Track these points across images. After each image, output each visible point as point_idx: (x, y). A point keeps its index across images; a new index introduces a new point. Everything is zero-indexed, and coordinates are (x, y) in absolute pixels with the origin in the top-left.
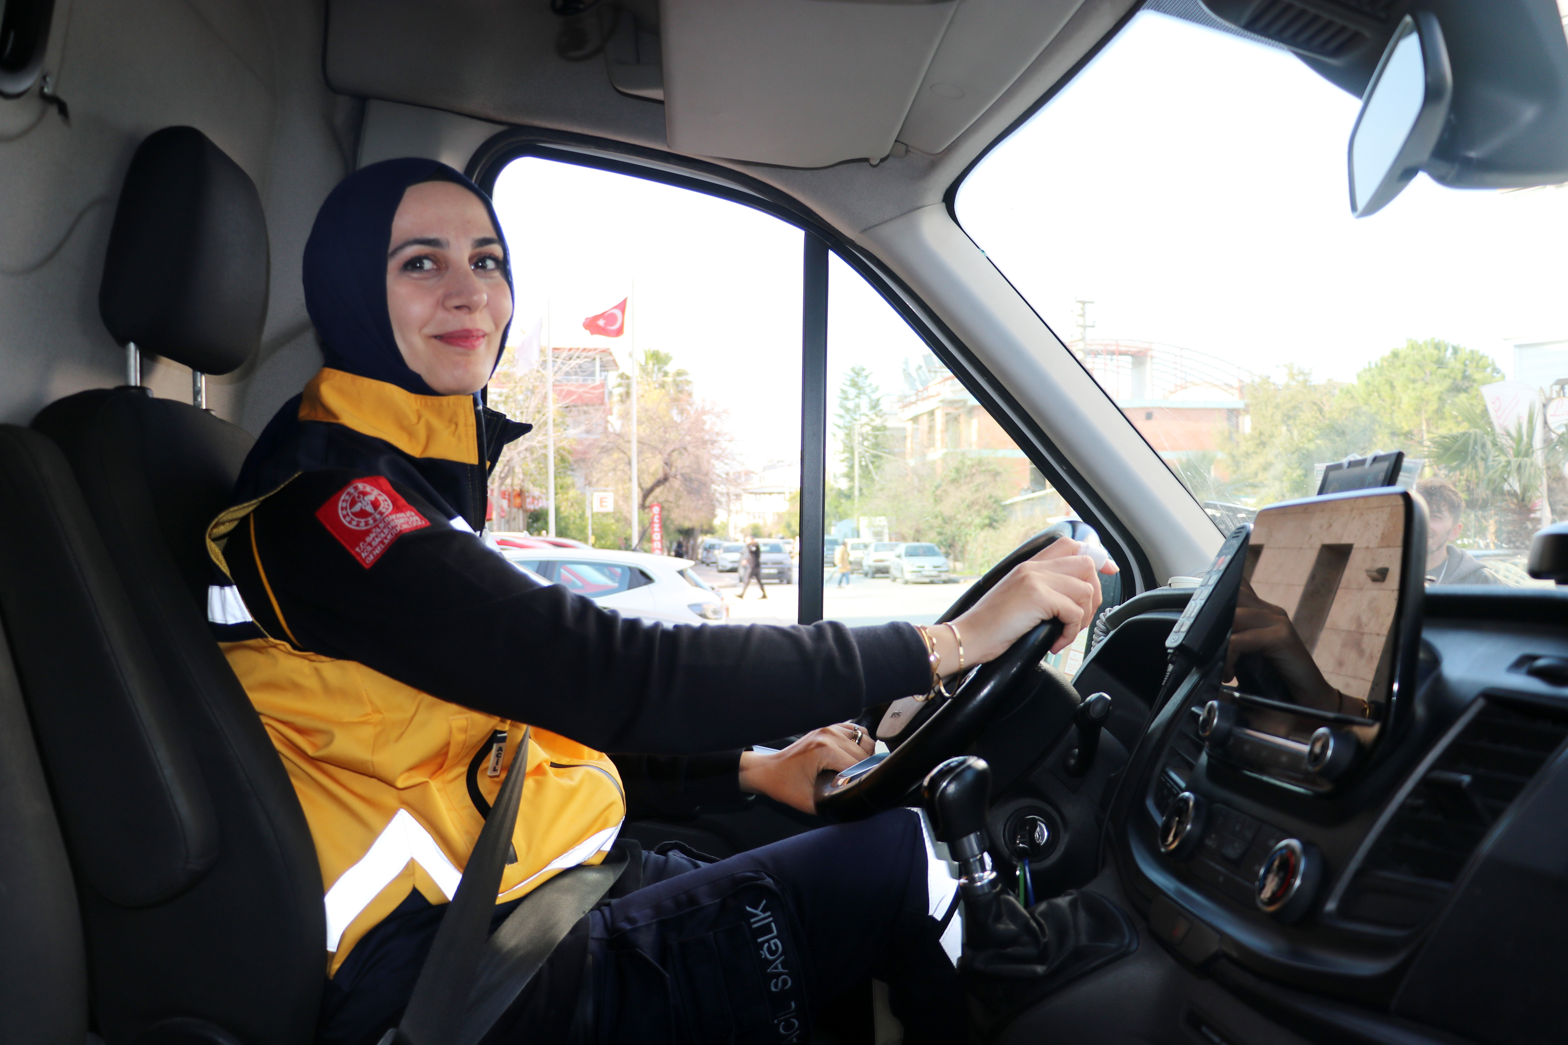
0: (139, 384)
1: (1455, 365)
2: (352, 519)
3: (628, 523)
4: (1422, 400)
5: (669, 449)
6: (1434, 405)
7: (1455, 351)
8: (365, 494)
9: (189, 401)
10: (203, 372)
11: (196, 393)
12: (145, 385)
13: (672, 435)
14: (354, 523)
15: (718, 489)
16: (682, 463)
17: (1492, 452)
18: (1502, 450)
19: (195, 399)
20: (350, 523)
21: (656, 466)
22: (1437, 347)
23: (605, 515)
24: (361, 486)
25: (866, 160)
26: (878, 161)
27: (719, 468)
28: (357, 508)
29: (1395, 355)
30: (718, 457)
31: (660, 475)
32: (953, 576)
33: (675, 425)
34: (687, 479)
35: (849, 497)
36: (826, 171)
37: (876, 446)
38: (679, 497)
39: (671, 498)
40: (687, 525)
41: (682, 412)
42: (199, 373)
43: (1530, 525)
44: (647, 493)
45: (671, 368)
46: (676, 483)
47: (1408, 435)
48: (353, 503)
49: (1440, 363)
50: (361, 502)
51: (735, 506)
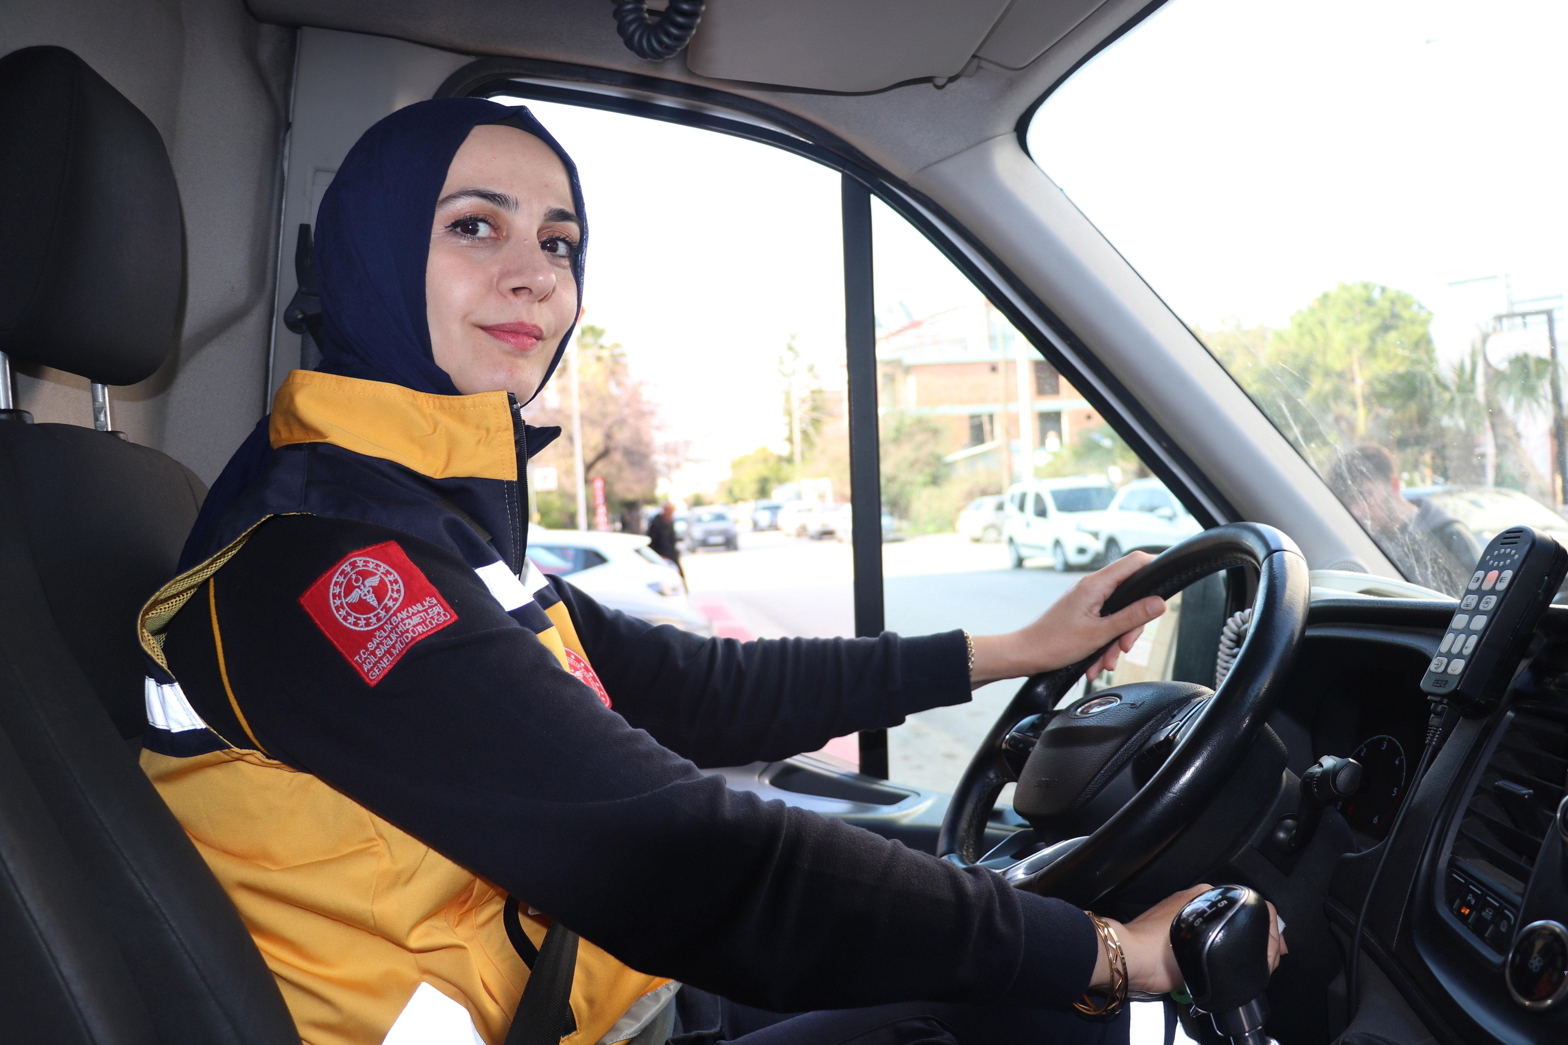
0: (11, 407)
1: (1383, 304)
2: (348, 614)
3: (572, 498)
4: (1354, 340)
5: (609, 421)
6: (1364, 344)
7: (1383, 290)
8: (365, 574)
9: (88, 423)
10: (104, 383)
11: (97, 411)
12: (23, 407)
13: (611, 408)
14: (351, 620)
15: (659, 459)
16: (622, 436)
17: (1437, 390)
18: (1445, 387)
19: (96, 419)
20: (345, 619)
21: (596, 439)
22: (1366, 287)
23: (549, 493)
24: (360, 561)
25: (928, 80)
26: (945, 80)
27: (658, 439)
28: (354, 597)
29: (1326, 296)
30: (658, 428)
31: (601, 448)
32: (899, 535)
33: (613, 399)
34: (628, 453)
35: (789, 460)
36: (875, 96)
37: (815, 408)
38: (620, 469)
39: (613, 470)
40: (630, 497)
41: (619, 384)
42: (100, 386)
43: (1475, 461)
44: (589, 467)
45: (605, 340)
46: (617, 457)
47: (1341, 375)
48: (349, 589)
49: (1370, 302)
50: (359, 587)
51: (675, 474)
